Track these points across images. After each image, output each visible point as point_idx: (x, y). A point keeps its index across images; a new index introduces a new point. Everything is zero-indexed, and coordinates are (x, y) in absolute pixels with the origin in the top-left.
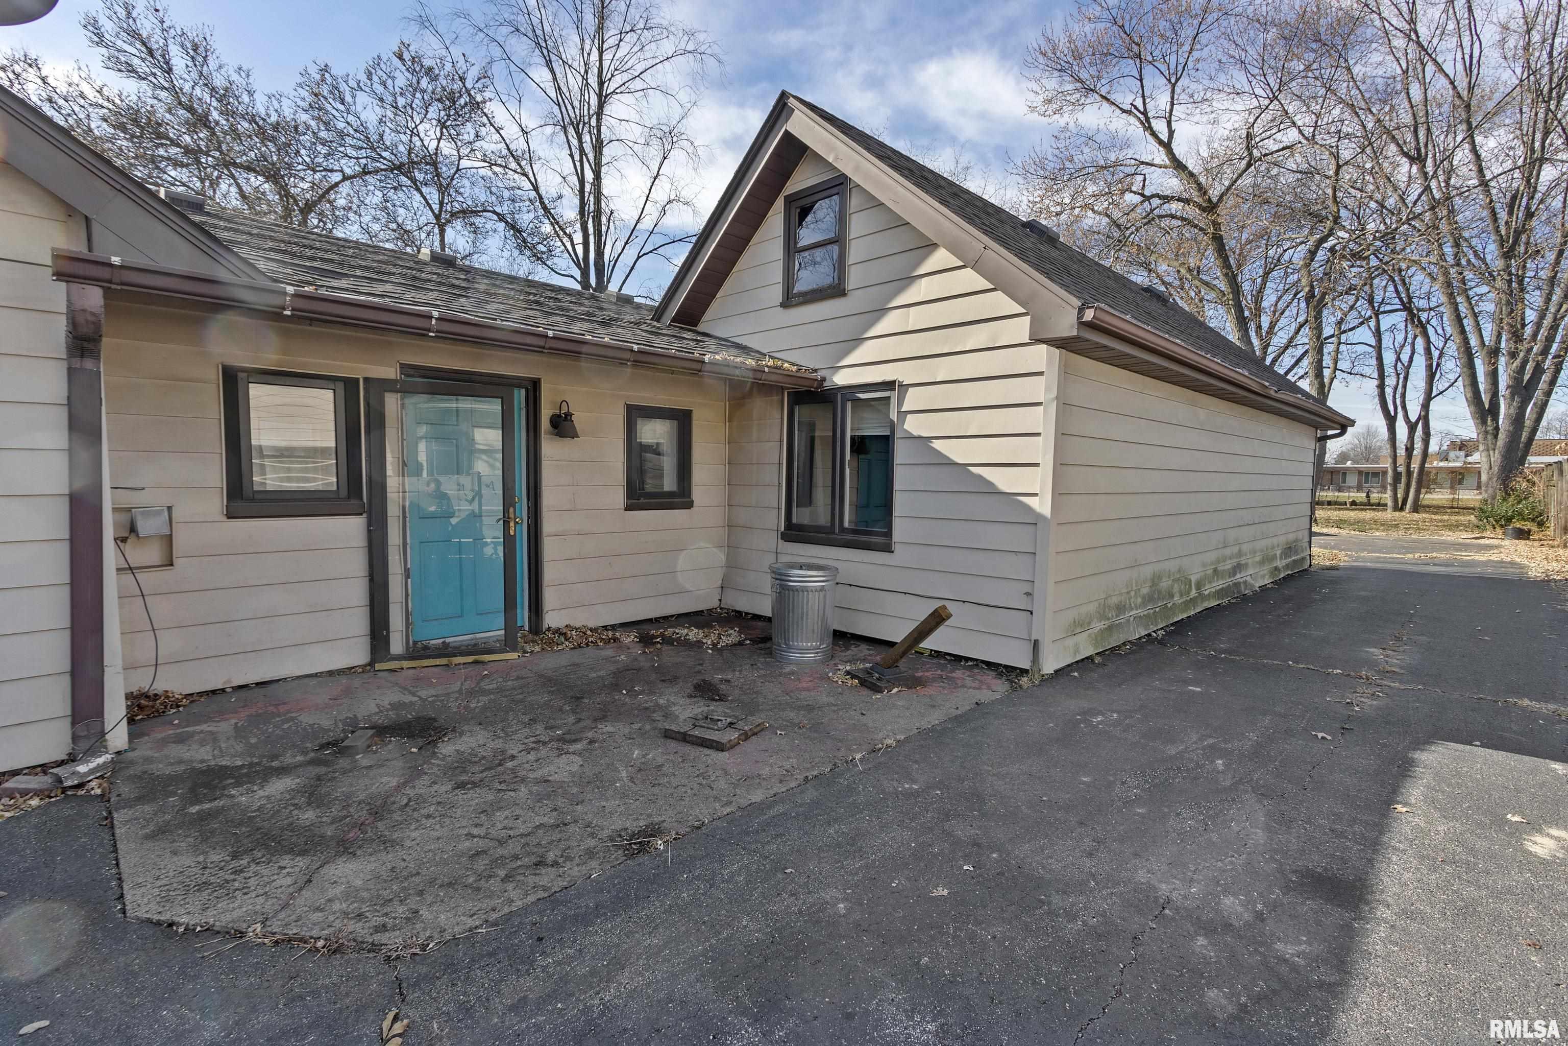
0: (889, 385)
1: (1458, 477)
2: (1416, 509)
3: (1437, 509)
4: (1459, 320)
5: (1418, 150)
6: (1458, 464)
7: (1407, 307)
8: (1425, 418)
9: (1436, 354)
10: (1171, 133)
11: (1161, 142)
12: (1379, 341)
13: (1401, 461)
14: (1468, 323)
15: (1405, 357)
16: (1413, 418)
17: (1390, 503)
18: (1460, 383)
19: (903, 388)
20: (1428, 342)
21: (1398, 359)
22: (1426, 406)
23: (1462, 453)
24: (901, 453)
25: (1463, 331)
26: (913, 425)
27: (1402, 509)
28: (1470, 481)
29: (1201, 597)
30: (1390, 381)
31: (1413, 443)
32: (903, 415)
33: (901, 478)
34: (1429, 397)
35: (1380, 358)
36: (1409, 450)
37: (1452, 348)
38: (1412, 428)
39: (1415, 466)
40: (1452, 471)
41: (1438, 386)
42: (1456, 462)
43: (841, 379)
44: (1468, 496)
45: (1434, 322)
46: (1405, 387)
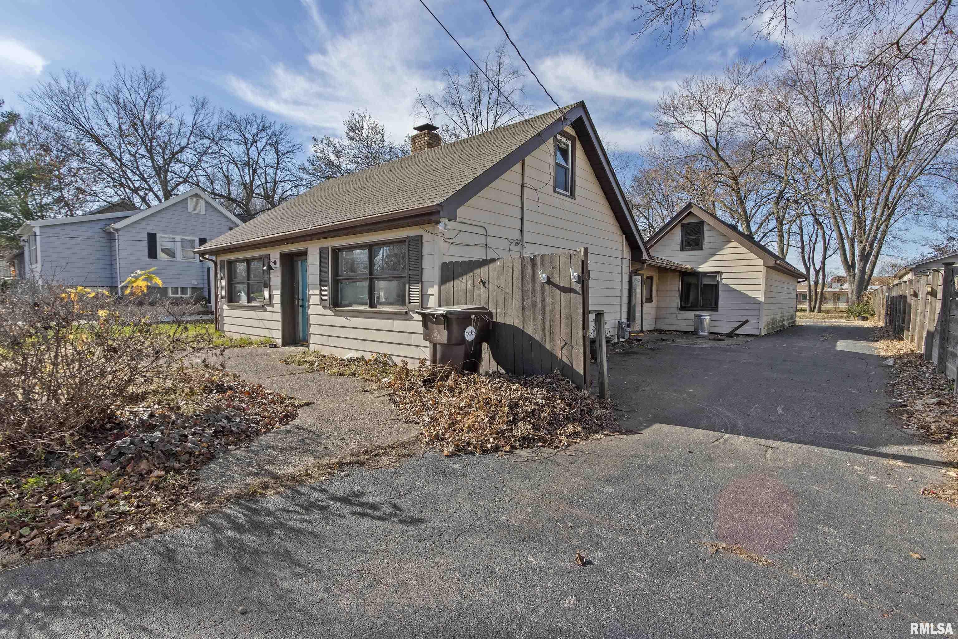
0: (718, 272)
1: (837, 297)
2: (820, 311)
3: (829, 311)
4: (837, 222)
5: (819, 150)
6: (838, 290)
7: (814, 215)
8: (823, 268)
9: (827, 238)
10: (717, 145)
11: (713, 148)
12: (802, 231)
13: (813, 288)
14: (840, 224)
15: (813, 239)
16: (818, 267)
17: (808, 309)
18: (838, 252)
19: (722, 273)
20: (824, 232)
21: (810, 240)
22: (823, 263)
23: (839, 284)
24: (721, 288)
25: (838, 227)
26: (724, 282)
27: (813, 311)
28: (843, 298)
29: (778, 327)
30: (807, 249)
31: (818, 281)
32: (722, 279)
33: (721, 294)
34: (825, 258)
35: (802, 239)
36: (816, 283)
37: (835, 235)
38: (817, 272)
39: (819, 290)
40: (834, 293)
41: (829, 252)
42: (836, 288)
43: (701, 270)
44: (843, 306)
45: (826, 222)
46: (813, 253)
